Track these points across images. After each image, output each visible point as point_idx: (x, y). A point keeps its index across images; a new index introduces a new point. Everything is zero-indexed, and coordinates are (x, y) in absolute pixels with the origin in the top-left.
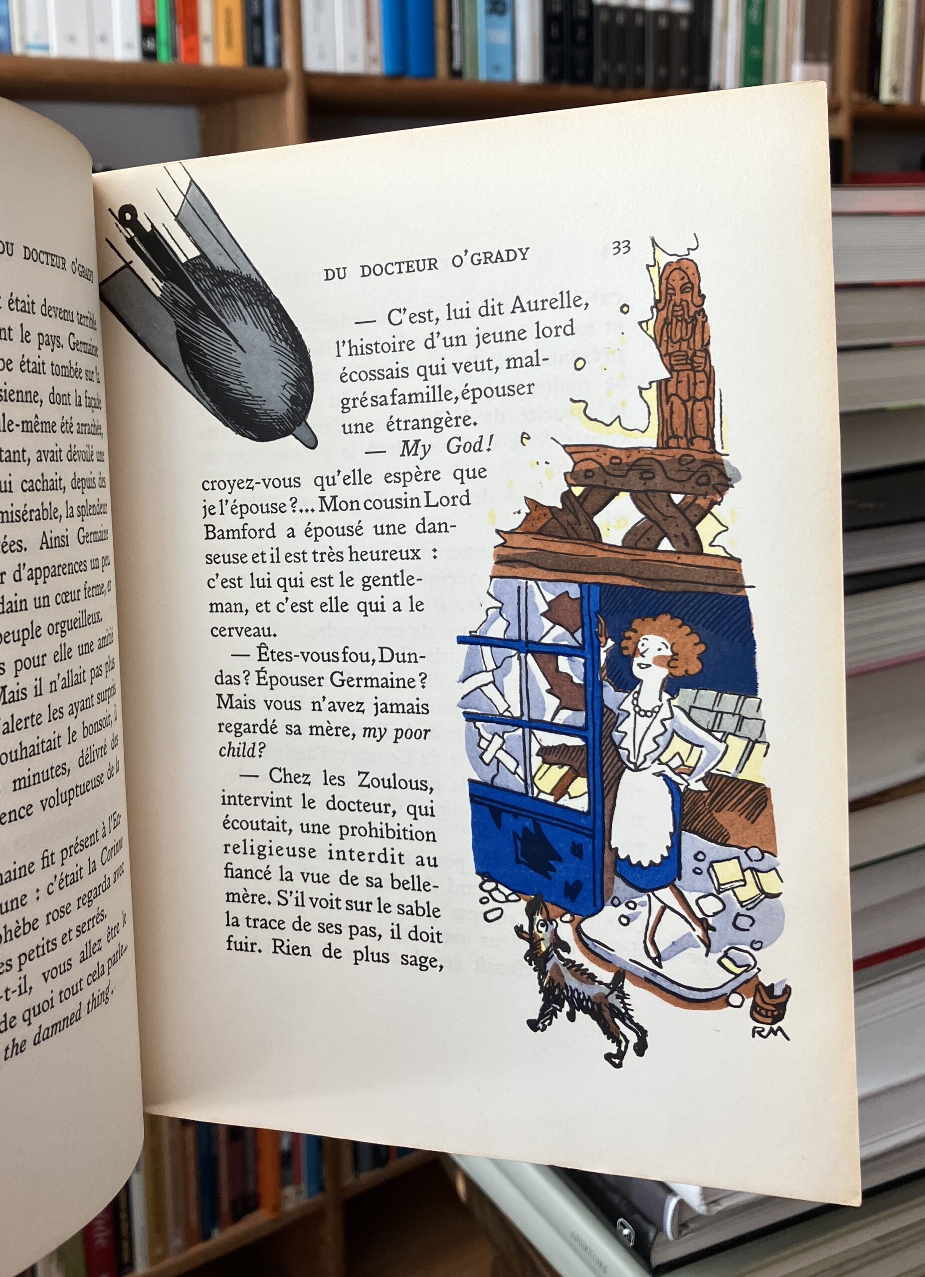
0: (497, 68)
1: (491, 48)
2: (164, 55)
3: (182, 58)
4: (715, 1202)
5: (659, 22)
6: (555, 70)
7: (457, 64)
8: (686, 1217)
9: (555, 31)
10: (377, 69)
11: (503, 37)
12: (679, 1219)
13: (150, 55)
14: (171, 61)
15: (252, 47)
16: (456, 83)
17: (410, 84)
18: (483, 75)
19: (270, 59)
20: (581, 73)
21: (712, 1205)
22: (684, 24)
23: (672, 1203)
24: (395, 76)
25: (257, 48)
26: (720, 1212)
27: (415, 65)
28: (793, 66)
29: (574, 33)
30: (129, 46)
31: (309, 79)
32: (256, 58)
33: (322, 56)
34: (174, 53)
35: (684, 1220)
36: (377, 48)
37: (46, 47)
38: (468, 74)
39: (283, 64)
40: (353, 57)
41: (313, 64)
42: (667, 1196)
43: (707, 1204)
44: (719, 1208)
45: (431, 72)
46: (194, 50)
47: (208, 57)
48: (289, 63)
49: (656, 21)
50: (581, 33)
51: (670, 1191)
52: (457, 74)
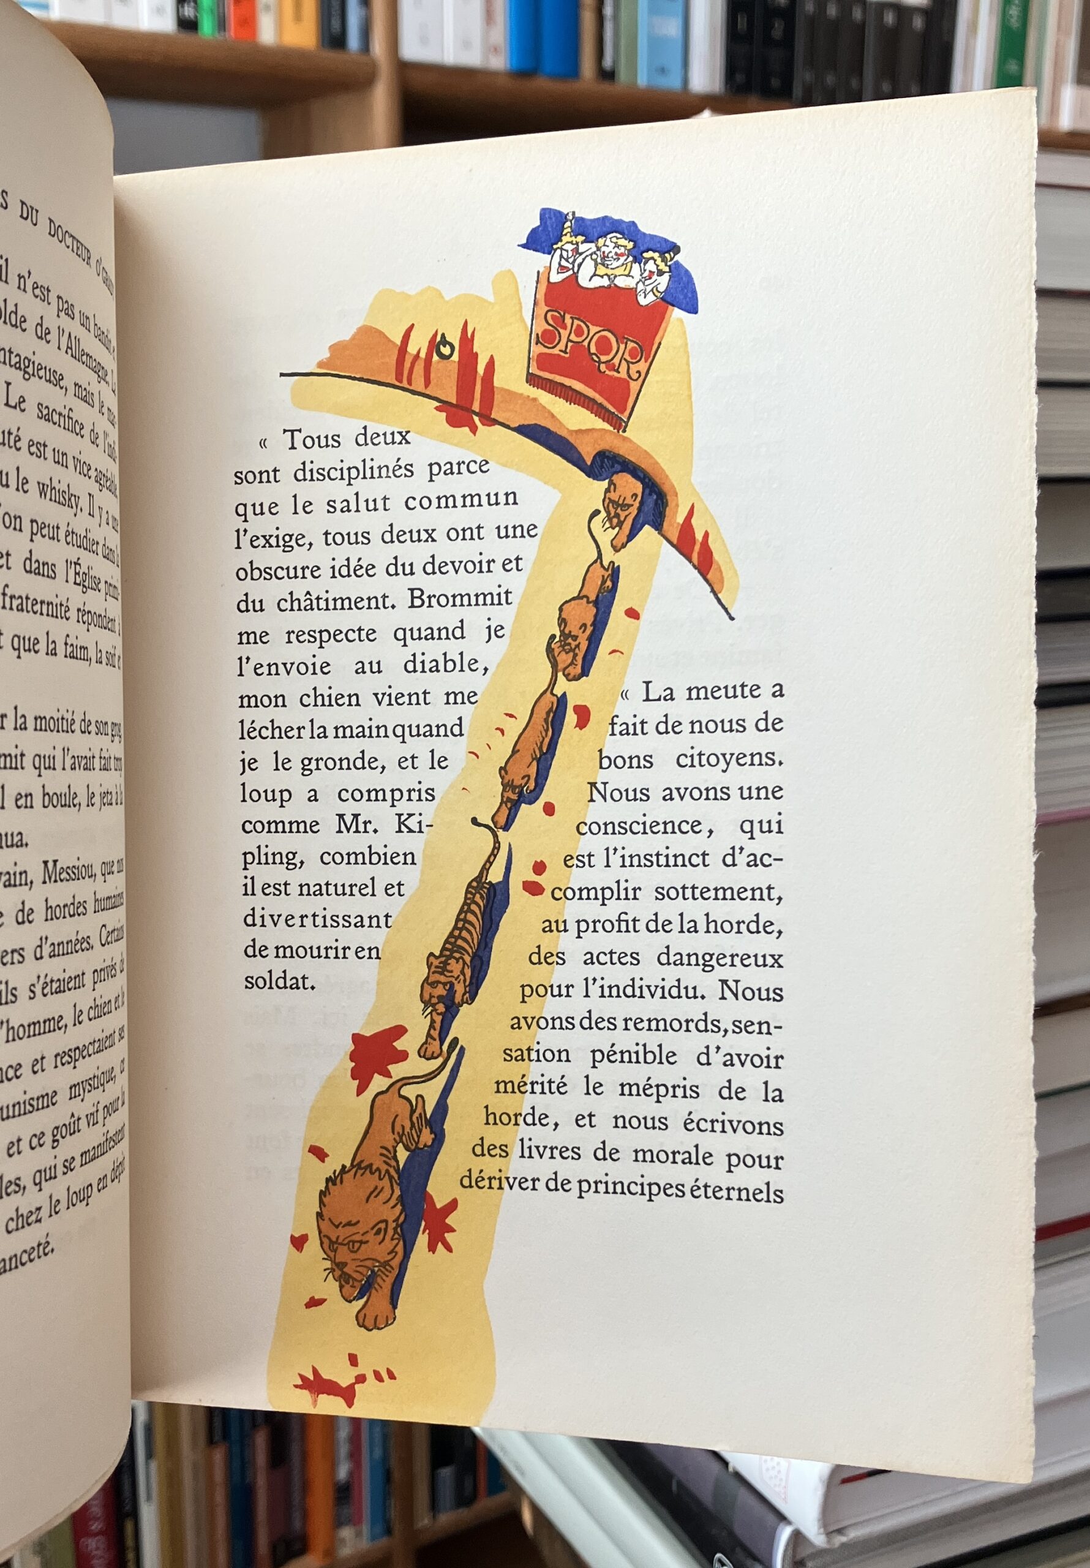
0: (663, 71)
1: (657, 43)
2: (207, 27)
3: (231, 33)
4: (840, 1531)
5: (885, 19)
6: (740, 78)
7: (608, 62)
8: (803, 1553)
9: (742, 23)
10: (499, 62)
11: (672, 28)
12: (794, 1556)
13: (188, 25)
14: (217, 35)
15: (330, 21)
16: (606, 87)
17: (543, 84)
18: (642, 81)
19: (353, 41)
20: (775, 83)
21: (834, 1534)
22: (918, 23)
23: (784, 1534)
24: (522, 74)
25: (336, 24)
26: (843, 1545)
27: (550, 60)
28: (1063, 90)
29: (768, 27)
30: (159, 11)
31: (404, 69)
32: (335, 39)
33: (424, 40)
34: (221, 24)
35: (798, 1557)
36: (500, 33)
37: (45, 7)
38: (623, 76)
39: (371, 50)
40: (466, 44)
41: (412, 50)
42: (778, 1525)
43: (829, 1534)
44: (844, 1539)
45: (573, 71)
46: (249, 22)
47: (267, 33)
48: (378, 47)
49: (880, 16)
50: (778, 30)
51: (782, 1518)
52: (608, 75)
